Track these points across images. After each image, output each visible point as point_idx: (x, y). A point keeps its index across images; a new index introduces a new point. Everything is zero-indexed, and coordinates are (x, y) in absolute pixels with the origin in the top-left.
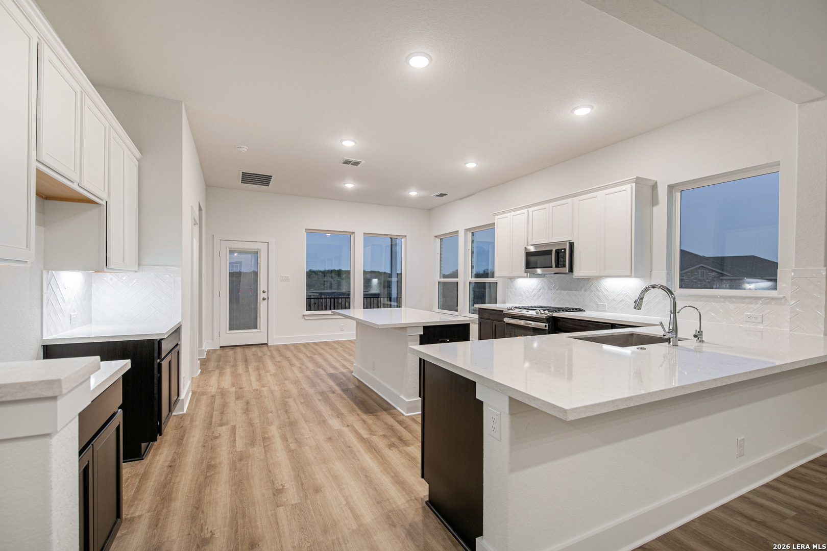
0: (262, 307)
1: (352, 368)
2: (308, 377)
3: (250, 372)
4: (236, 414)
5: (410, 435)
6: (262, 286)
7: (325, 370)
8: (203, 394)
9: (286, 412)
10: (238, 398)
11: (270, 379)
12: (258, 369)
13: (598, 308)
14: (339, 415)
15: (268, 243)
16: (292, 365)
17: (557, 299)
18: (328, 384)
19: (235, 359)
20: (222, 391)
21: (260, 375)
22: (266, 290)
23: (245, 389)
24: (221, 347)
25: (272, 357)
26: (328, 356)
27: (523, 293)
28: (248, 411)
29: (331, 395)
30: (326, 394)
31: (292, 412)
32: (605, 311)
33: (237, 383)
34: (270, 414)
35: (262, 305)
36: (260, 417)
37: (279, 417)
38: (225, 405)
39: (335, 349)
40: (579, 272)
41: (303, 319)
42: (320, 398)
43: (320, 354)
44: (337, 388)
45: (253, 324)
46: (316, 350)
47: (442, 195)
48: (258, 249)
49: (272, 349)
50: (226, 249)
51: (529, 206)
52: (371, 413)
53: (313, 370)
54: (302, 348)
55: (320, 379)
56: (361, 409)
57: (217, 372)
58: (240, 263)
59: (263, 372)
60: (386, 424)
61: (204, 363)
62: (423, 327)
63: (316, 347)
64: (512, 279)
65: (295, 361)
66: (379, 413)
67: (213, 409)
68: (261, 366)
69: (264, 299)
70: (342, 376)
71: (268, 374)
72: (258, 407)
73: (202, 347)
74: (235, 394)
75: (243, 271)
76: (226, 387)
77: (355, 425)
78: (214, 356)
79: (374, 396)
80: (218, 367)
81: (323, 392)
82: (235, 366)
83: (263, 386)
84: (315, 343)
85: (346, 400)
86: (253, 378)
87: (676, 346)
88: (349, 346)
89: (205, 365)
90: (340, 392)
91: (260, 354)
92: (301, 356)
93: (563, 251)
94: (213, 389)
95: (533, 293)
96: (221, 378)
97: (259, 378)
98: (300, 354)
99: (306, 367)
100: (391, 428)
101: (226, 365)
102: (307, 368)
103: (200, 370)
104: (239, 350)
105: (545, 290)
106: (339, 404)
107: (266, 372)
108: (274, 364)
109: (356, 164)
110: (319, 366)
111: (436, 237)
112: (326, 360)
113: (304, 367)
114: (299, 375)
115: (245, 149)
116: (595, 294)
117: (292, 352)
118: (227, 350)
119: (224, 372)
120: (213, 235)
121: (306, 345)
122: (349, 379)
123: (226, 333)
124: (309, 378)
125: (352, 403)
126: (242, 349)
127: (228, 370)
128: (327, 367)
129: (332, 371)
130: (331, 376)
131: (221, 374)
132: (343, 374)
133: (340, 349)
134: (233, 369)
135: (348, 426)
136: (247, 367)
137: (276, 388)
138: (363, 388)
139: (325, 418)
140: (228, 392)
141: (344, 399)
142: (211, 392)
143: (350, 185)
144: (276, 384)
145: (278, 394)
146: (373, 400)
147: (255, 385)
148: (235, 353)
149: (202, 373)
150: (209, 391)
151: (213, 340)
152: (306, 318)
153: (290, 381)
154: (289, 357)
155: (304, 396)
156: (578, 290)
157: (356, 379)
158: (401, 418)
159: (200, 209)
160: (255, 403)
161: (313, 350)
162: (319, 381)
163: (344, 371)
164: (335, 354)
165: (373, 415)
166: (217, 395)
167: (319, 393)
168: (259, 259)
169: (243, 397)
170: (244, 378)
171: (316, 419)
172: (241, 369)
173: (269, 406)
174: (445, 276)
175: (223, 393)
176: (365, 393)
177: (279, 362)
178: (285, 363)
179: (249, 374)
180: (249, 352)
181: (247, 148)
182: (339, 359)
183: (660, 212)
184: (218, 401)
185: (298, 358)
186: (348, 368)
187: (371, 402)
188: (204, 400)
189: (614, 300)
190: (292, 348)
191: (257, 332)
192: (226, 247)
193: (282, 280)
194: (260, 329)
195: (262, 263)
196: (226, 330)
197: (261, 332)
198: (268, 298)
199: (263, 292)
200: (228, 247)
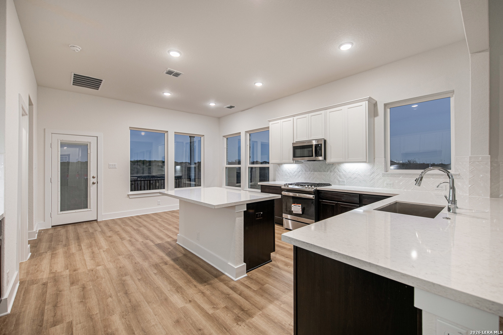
0: (92, 190)
1: (175, 237)
2: (139, 250)
3: (84, 251)
4: (71, 304)
5: (247, 302)
6: (92, 172)
7: (152, 241)
8: (33, 282)
9: (126, 293)
10: (72, 283)
11: (103, 256)
12: (90, 246)
13: (340, 183)
14: (178, 289)
16: (122, 239)
17: (311, 178)
18: (159, 256)
19: (67, 238)
20: (55, 276)
21: (93, 253)
22: (95, 176)
23: (80, 271)
24: (52, 226)
25: (103, 232)
26: (151, 227)
27: (287, 174)
28: (85, 299)
29: (165, 267)
30: (160, 266)
31: (132, 293)
32: (344, 185)
33: (71, 265)
34: (110, 299)
35: (92, 188)
36: (99, 304)
37: (119, 301)
38: (58, 294)
39: (156, 221)
40: (330, 160)
41: (128, 198)
42: (155, 271)
43: (145, 226)
44: (167, 259)
45: (84, 205)
46: (140, 222)
47: (231, 107)
48: (88, 142)
49: (102, 224)
50: (58, 143)
51: (294, 116)
52: (205, 282)
53: (142, 242)
54: (128, 222)
55: (151, 251)
56: (195, 279)
57: (48, 255)
58: (69, 155)
59: (96, 249)
60: (223, 293)
61: (35, 245)
62: (247, 204)
63: (140, 220)
64: (280, 164)
65: (124, 235)
66: (212, 281)
67: (44, 302)
68: (94, 242)
69: (94, 183)
70: (169, 246)
71: (101, 250)
72: (95, 291)
73: (33, 229)
74: (70, 278)
75: (71, 161)
76: (59, 271)
77: (196, 300)
78: (46, 237)
79: (202, 263)
80: (49, 248)
81: (156, 265)
82: (67, 245)
83: (98, 265)
84: (138, 216)
85: (179, 270)
86: (87, 257)
87: (455, 213)
88: (167, 217)
89: (36, 247)
90: (172, 262)
91: (91, 230)
92: (128, 229)
93: (320, 145)
94: (44, 275)
95: (295, 174)
96: (53, 260)
97: (93, 256)
98: (127, 227)
99: (135, 239)
100: (228, 297)
101: (58, 245)
102: (137, 240)
103: (30, 254)
104: (70, 228)
105: (303, 172)
106: (174, 275)
107: (99, 249)
108: (106, 239)
109: (177, 75)
110: (147, 238)
111: (224, 136)
112: (150, 231)
113: (133, 240)
114: (131, 248)
115: (78, 49)
116: (337, 174)
117: (120, 226)
118: (59, 228)
119: (56, 254)
120: (45, 130)
121: (131, 219)
122: (175, 248)
123: (58, 214)
124: (141, 251)
125: (185, 273)
126: (73, 227)
127: (61, 251)
128: (154, 238)
129: (159, 242)
130: (159, 246)
131: (53, 256)
132: (168, 243)
133: (160, 220)
134: (66, 248)
135: (190, 301)
136: (79, 245)
137: (111, 266)
138: (190, 255)
139: (165, 294)
140: (61, 276)
141: (177, 269)
142: (42, 279)
143: (167, 94)
144: (110, 261)
145: (114, 273)
146: (202, 267)
147: (90, 264)
148: (67, 231)
149: (32, 257)
150: (40, 277)
151: (45, 221)
152: (130, 197)
153: (124, 256)
154: (118, 231)
155: (140, 271)
156: (326, 172)
157: (181, 247)
158: (232, 283)
159: (30, 104)
160: (91, 287)
161: (138, 223)
162: (150, 253)
163: (169, 240)
164: (157, 225)
165: (208, 284)
166: (49, 282)
167: (153, 265)
168: (89, 150)
169: (78, 281)
170: (78, 257)
171: (157, 298)
172: (74, 248)
173: (107, 288)
174: (229, 163)
175: (56, 279)
176: (193, 261)
177: (110, 237)
178: (115, 238)
179: (83, 253)
180: (81, 230)
181: (81, 49)
182: (162, 229)
183: (379, 120)
184: (50, 290)
185: (126, 232)
186: (171, 237)
187: (202, 270)
188: (34, 291)
189: (351, 178)
190: (119, 222)
191: (88, 211)
192: (58, 140)
193: (110, 168)
194: (90, 208)
195: (92, 154)
196: (58, 212)
197: (91, 211)
198: (97, 182)
199: (93, 177)
200: (59, 140)
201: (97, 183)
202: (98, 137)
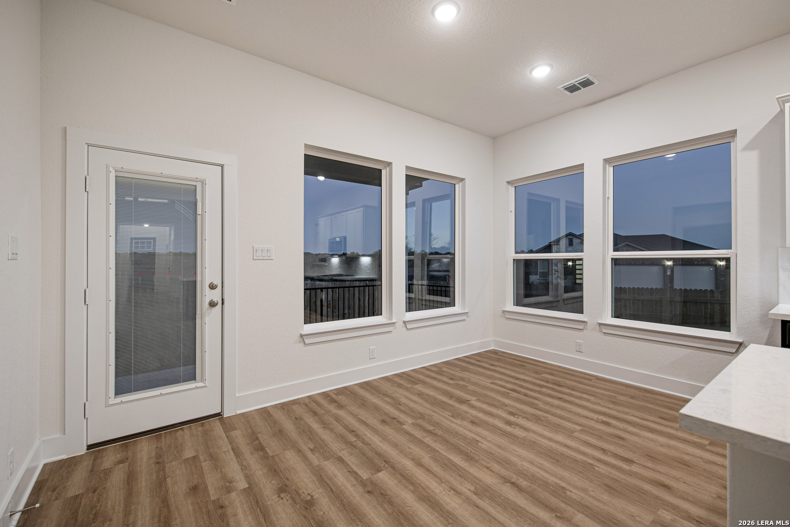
0: (208, 323)
6: (208, 273)
15: (222, 166)
22: (218, 282)
24: (89, 447)
35: (207, 319)
41: (302, 344)
45: (186, 370)
48: (196, 180)
50: (108, 172)
69: (212, 304)
111: (508, 183)
120: (65, 130)
123: (108, 406)
152: (307, 341)
168: (199, 206)
191: (197, 388)
192: (107, 167)
193: (255, 258)
194: (203, 380)
195: (207, 215)
196: (107, 397)
197: (205, 387)
198: (223, 300)
199: (212, 287)
200: (111, 169)
201: (223, 303)
202: (225, 168)
